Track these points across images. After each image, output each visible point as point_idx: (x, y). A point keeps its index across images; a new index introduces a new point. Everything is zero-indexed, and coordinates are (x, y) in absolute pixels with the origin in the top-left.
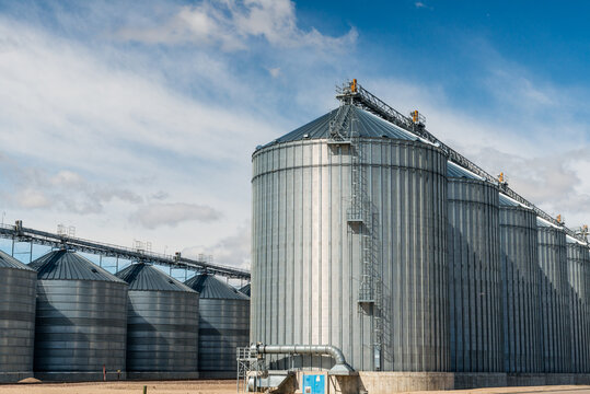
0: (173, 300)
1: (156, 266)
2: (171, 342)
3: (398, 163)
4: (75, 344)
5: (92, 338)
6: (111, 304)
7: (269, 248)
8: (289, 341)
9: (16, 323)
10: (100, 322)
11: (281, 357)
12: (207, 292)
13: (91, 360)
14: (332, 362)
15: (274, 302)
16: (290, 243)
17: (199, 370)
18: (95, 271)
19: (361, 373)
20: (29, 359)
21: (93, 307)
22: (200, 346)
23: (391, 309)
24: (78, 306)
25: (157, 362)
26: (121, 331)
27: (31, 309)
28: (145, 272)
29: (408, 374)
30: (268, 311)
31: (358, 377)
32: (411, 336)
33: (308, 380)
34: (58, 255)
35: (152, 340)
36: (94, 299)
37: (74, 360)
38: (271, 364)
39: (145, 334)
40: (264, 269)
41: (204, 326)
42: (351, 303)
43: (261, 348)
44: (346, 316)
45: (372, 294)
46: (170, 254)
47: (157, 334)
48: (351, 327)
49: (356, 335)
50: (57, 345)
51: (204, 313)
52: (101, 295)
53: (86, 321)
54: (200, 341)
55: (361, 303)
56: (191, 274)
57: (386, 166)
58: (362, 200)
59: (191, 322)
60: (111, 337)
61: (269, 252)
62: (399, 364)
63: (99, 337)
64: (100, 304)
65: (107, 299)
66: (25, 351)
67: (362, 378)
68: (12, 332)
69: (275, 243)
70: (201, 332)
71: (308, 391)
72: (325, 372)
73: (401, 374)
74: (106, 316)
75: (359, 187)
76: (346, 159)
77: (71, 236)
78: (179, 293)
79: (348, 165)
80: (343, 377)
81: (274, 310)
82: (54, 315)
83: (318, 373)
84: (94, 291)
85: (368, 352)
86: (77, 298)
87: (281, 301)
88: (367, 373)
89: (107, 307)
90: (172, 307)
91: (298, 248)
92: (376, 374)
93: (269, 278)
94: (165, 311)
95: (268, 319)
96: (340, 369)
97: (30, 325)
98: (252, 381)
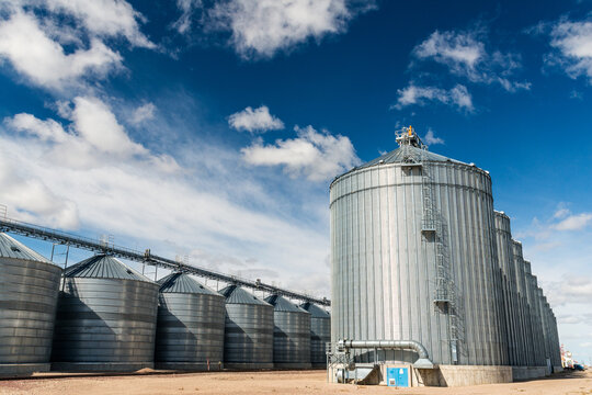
0: (256, 311)
1: (244, 288)
2: (255, 341)
3: (460, 183)
4: (187, 342)
5: (199, 337)
6: (213, 311)
7: (350, 257)
8: (371, 337)
9: (142, 324)
10: (205, 325)
11: (364, 351)
12: (278, 307)
13: (198, 354)
14: (416, 357)
15: (356, 303)
16: (370, 250)
17: (274, 362)
18: (202, 287)
19: (441, 367)
20: (150, 353)
21: (200, 313)
22: (274, 345)
23: (463, 308)
24: (189, 313)
25: (245, 355)
26: (220, 332)
27: (154, 314)
28: (236, 291)
29: (482, 367)
30: (351, 310)
31: (439, 369)
32: (481, 333)
33: (392, 372)
34: (176, 276)
35: (241, 340)
36: (201, 308)
37: (185, 353)
38: (355, 357)
39: (237, 335)
40: (345, 274)
41: (276, 331)
42: (428, 303)
43: (348, 343)
44: (423, 314)
45: (446, 295)
46: (254, 280)
47: (245, 335)
48: (429, 324)
49: (434, 332)
50: (172, 342)
51: (276, 322)
52: (206, 305)
53: (195, 324)
54: (274, 341)
55: (437, 303)
56: (267, 294)
57: (452, 186)
58: (433, 213)
59: (269, 327)
60: (213, 337)
61: (350, 260)
62: (473, 359)
63: (204, 336)
64: (205, 311)
65: (210, 308)
66: (148, 346)
67: (442, 371)
68: (138, 331)
69: (356, 252)
70: (275, 334)
71: (392, 383)
72: (407, 365)
73: (476, 367)
74: (210, 320)
75: (430, 202)
76: (418, 179)
77: (185, 263)
78: (260, 306)
79: (419, 184)
80: (425, 370)
81: (357, 309)
82: (171, 319)
83: (402, 366)
84: (201, 302)
85: (445, 347)
86: (189, 307)
87: (363, 302)
88: (446, 367)
89: (210, 314)
90: (256, 316)
91: (377, 255)
92: (454, 367)
93: (350, 282)
94: (250, 319)
95: (351, 318)
96: (423, 363)
97: (152, 325)
98: (340, 373)
